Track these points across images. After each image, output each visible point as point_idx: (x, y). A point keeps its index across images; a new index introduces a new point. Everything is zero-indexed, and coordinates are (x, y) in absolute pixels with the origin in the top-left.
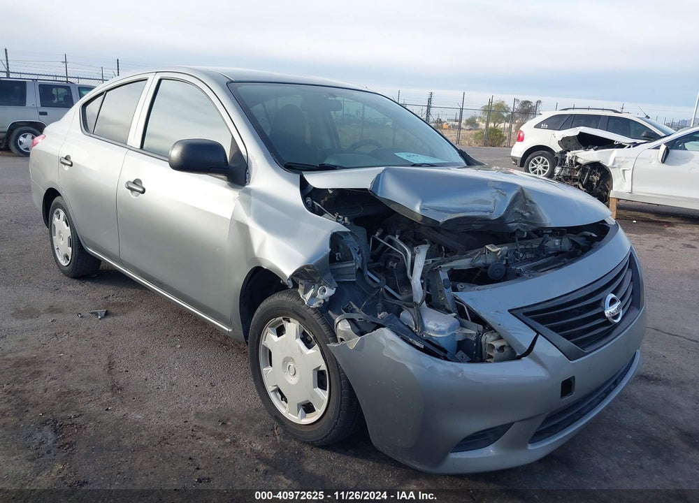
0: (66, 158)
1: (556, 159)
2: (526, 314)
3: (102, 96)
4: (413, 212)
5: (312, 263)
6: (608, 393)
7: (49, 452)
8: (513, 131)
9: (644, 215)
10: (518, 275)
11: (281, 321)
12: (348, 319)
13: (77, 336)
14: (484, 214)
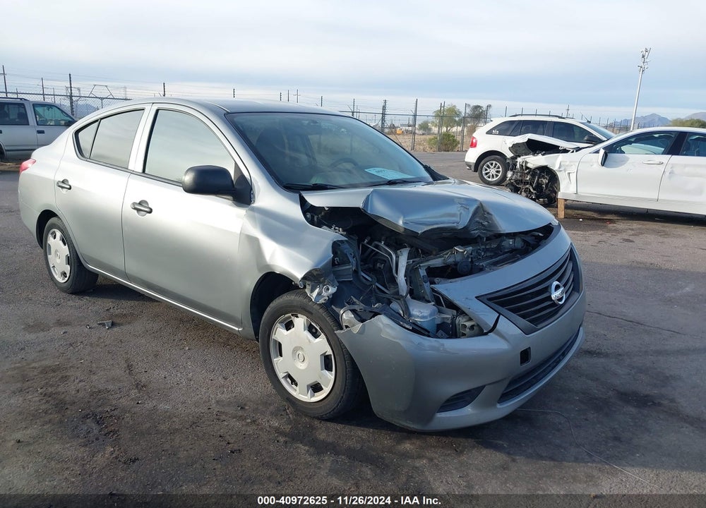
0: (63, 182)
1: (508, 165)
2: (490, 299)
3: (97, 123)
4: (397, 226)
5: (319, 267)
6: (558, 362)
7: (97, 439)
8: (465, 133)
9: (589, 214)
10: (481, 270)
11: (290, 317)
12: (350, 310)
13: (91, 345)
14: (453, 225)
